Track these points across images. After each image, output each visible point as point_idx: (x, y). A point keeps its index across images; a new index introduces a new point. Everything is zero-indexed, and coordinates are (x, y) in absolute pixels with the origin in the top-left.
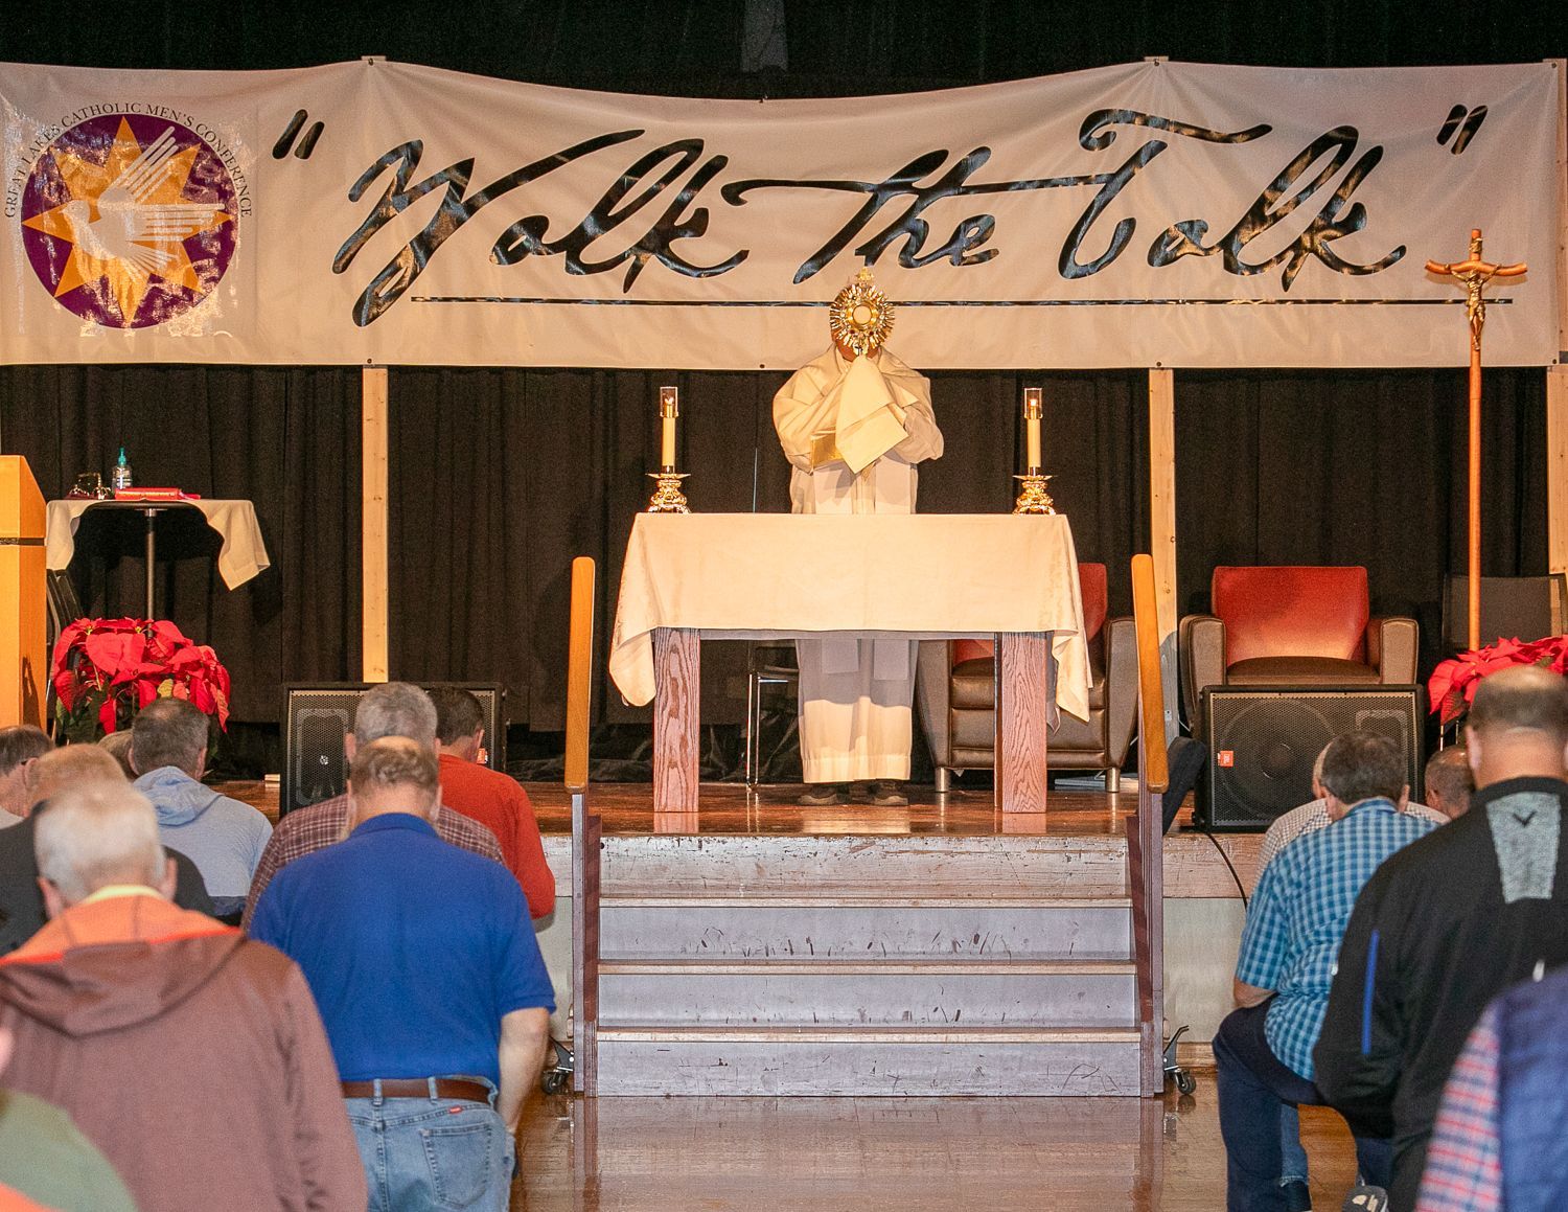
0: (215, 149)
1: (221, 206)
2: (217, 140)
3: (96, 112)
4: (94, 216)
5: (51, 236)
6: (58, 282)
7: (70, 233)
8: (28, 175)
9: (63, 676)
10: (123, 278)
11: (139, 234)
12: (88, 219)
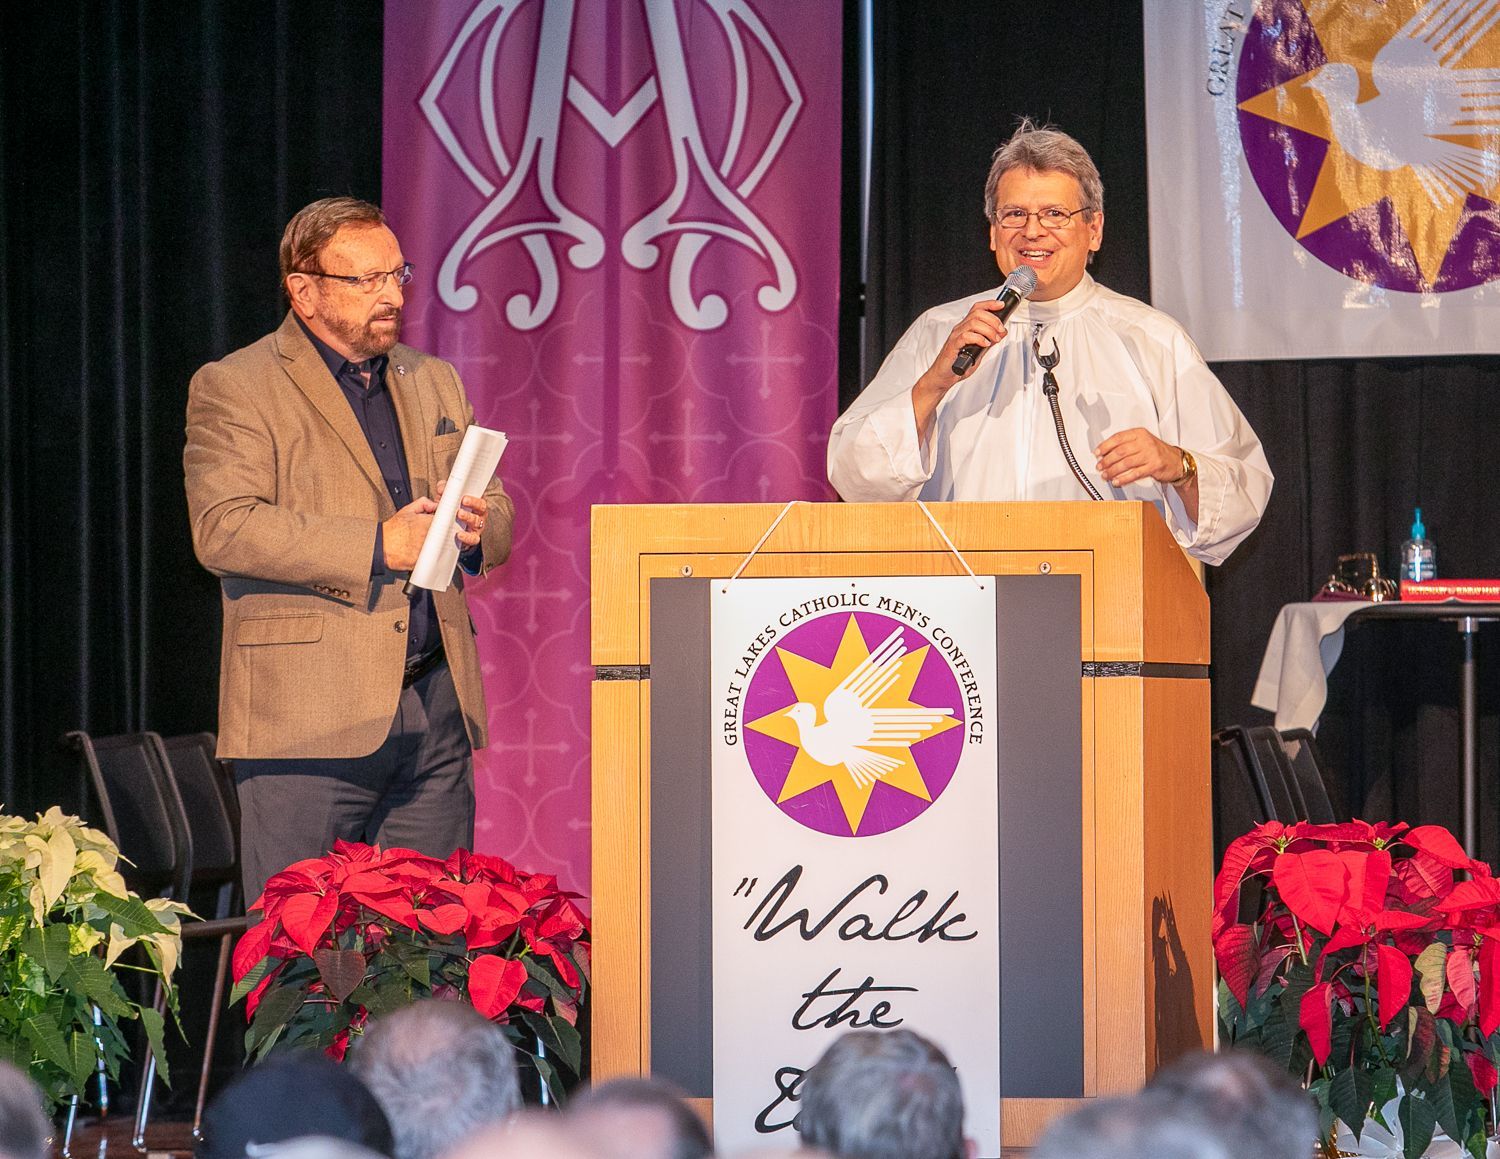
4: (1367, 91)
5: (1294, 133)
6: (1302, 211)
7: (1322, 122)
8: (1248, 20)
9: (1231, 936)
10: (1419, 202)
11: (1446, 122)
12: (1355, 97)
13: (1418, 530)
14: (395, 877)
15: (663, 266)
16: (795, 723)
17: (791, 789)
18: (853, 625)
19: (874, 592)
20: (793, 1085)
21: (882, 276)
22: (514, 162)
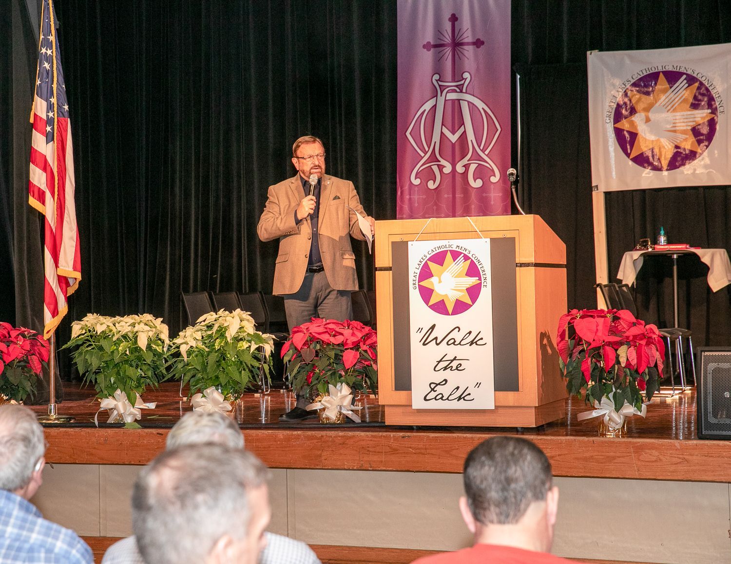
0: (706, 84)
1: (710, 111)
2: (707, 80)
3: (648, 71)
4: (648, 120)
5: (627, 131)
6: (631, 151)
7: (636, 128)
8: (616, 103)
9: (562, 344)
10: (662, 149)
11: (669, 127)
12: (645, 121)
13: (662, 232)
14: (326, 328)
15: (466, 172)
16: (432, 283)
17: (432, 302)
18: (449, 254)
19: (455, 244)
20: (435, 387)
21: (523, 172)
22: (429, 148)
